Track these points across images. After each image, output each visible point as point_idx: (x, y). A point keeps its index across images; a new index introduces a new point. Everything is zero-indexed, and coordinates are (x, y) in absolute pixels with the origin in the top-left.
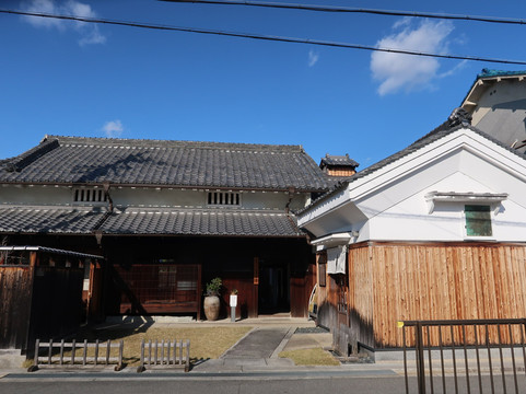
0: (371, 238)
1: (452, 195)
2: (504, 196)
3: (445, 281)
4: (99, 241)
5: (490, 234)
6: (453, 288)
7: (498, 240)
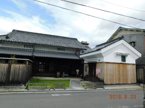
0: (104, 61)
1: (120, 53)
2: (129, 54)
3: (117, 71)
4: (34, 58)
5: (125, 62)
6: (118, 73)
7: (127, 63)
